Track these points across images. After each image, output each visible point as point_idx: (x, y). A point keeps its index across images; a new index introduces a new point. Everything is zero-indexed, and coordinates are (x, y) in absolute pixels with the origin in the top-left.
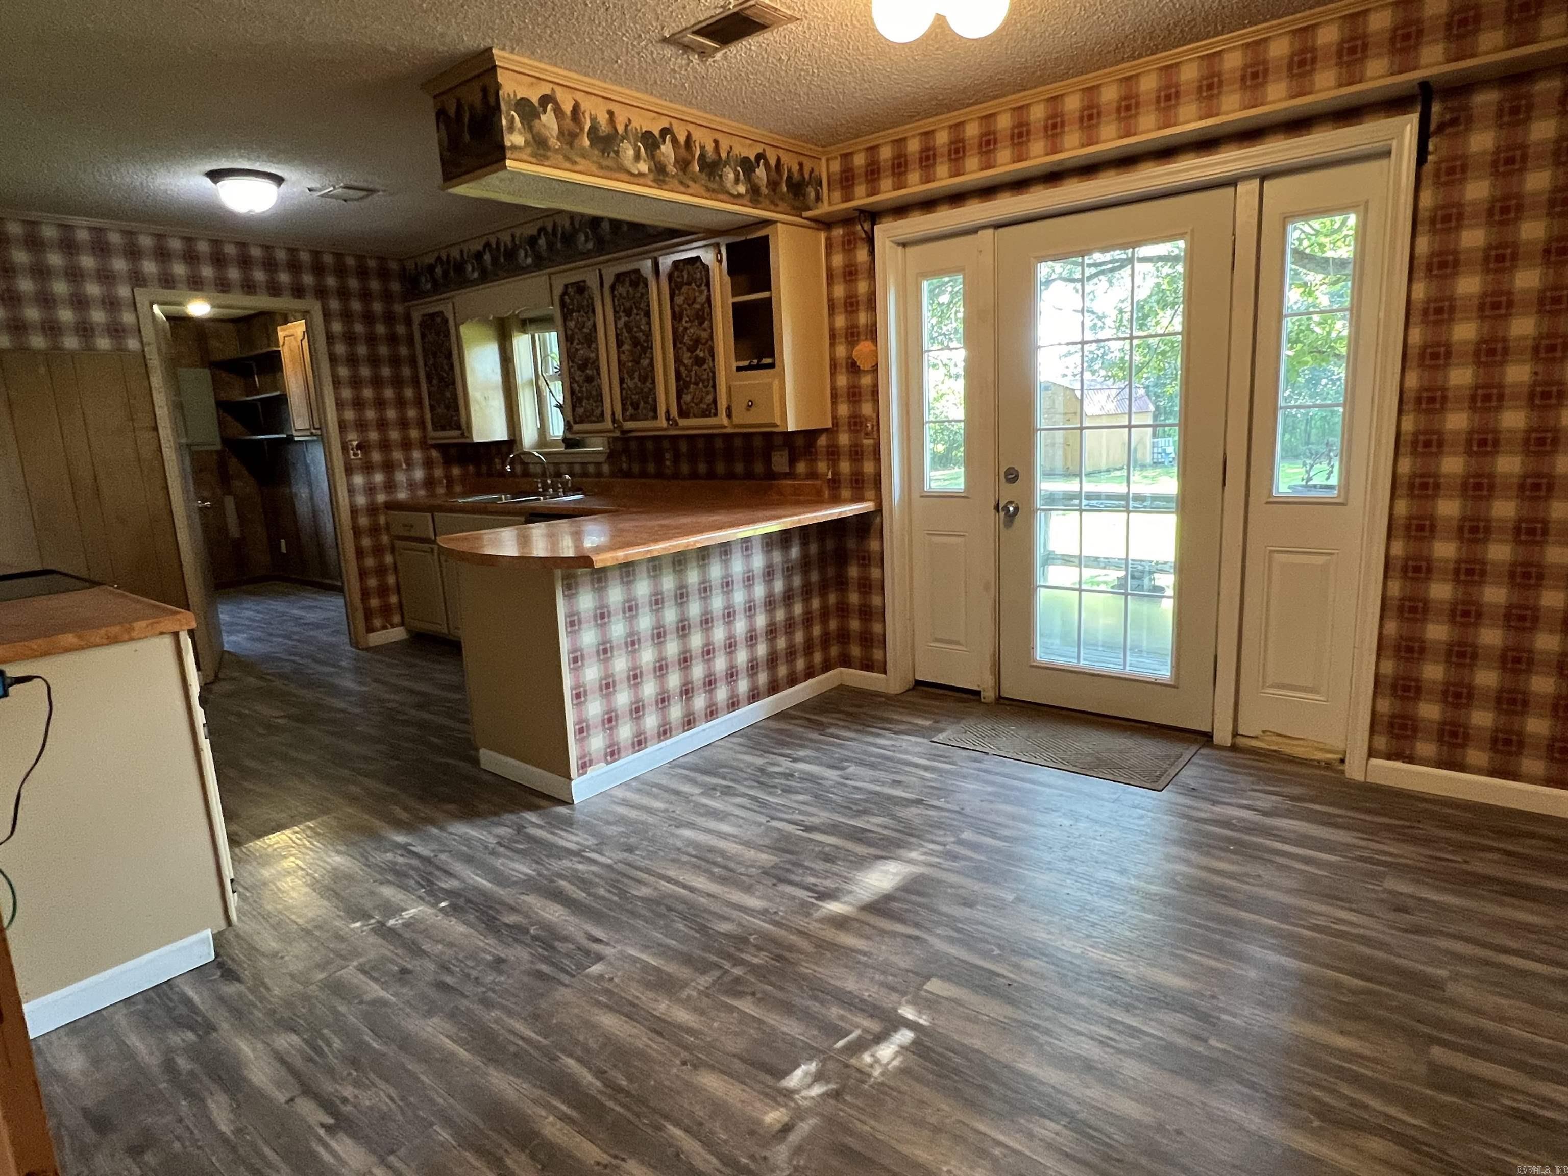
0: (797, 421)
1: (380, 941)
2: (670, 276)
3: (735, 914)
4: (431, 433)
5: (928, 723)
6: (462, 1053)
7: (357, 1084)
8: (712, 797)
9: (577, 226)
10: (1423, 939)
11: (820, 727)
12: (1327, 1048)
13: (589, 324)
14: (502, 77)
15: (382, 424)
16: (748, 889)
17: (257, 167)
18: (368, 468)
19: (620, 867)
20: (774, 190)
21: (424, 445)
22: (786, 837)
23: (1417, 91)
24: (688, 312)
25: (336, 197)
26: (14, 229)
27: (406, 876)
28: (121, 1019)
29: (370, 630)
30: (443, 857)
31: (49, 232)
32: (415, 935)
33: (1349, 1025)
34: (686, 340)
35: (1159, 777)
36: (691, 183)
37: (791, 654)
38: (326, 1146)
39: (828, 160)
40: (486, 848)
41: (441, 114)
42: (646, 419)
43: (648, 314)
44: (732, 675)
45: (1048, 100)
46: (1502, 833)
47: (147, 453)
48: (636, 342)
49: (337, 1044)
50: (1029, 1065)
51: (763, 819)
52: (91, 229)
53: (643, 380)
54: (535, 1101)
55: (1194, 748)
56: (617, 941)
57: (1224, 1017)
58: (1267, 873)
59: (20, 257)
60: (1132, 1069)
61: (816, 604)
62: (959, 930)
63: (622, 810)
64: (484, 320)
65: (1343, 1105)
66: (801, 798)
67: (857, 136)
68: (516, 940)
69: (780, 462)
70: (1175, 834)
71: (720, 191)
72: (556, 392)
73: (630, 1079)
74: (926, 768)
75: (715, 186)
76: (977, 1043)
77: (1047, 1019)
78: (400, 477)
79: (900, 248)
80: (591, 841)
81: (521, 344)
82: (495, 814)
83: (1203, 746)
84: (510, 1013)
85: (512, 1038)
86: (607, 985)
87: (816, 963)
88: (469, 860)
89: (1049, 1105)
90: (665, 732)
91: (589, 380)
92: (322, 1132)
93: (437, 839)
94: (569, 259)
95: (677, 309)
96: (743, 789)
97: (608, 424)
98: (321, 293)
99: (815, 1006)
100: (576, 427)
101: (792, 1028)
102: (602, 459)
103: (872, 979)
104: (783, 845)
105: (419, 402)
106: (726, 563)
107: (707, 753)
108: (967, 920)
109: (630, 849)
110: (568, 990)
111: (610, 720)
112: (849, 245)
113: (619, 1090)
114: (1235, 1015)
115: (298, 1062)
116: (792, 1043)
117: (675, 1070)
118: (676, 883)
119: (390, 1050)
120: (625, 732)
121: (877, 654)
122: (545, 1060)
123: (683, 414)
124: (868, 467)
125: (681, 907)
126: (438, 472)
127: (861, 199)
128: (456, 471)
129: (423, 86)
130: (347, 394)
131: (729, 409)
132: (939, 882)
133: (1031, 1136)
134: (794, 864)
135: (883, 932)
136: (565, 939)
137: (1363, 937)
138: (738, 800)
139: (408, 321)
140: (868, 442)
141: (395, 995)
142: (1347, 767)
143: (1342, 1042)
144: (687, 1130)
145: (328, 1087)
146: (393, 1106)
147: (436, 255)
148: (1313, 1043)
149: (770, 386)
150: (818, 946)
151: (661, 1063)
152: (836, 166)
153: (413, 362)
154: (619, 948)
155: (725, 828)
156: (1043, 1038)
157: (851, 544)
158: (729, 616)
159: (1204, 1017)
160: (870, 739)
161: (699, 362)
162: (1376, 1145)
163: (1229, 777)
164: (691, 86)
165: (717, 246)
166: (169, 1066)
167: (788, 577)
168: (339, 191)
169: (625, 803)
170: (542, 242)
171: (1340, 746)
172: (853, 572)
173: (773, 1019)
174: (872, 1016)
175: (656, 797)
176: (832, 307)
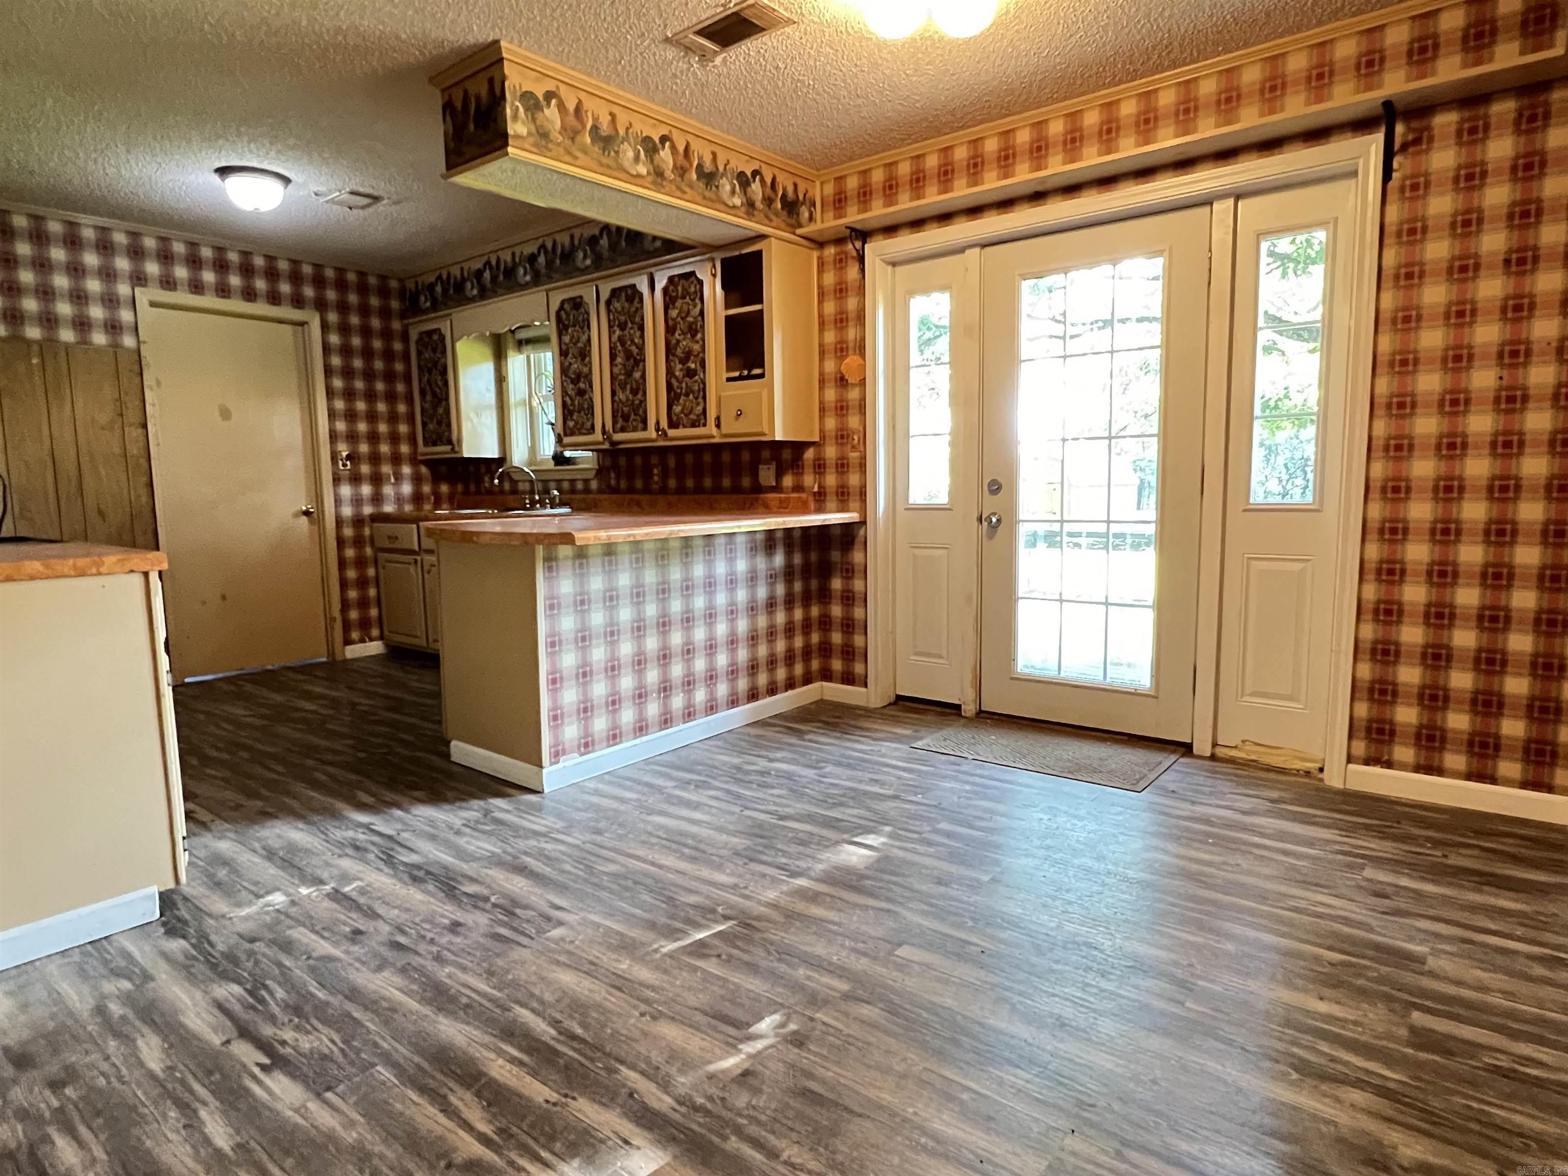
0: (785, 431)
1: (335, 906)
2: (665, 290)
3: (704, 888)
4: (421, 448)
5: (907, 732)
6: (414, 1005)
7: (298, 1028)
8: (685, 789)
9: (576, 242)
10: (1402, 920)
11: (799, 733)
12: (1308, 1013)
13: (584, 338)
14: (508, 68)
15: (373, 438)
16: (720, 867)
17: (265, 166)
18: (356, 479)
19: (588, 846)
20: (769, 206)
21: (414, 461)
22: (760, 825)
23: (1380, 110)
24: (682, 325)
25: (341, 203)
26: (20, 222)
27: (366, 850)
28: (52, 968)
29: (348, 642)
30: (405, 835)
31: (55, 227)
32: (370, 902)
33: (1327, 992)
34: (679, 351)
35: (1138, 781)
36: (687, 189)
37: (772, 662)
38: (259, 1082)
39: (822, 183)
40: (451, 828)
41: (448, 107)
42: (635, 430)
43: (641, 328)
44: (711, 677)
45: (1033, 125)
46: (1479, 833)
47: (134, 450)
48: (629, 355)
49: (280, 993)
50: (1001, 1021)
51: (737, 809)
52: (96, 227)
53: (635, 392)
54: (486, 1046)
55: (1173, 758)
56: (582, 909)
57: (1201, 983)
58: (1244, 862)
59: (23, 249)
60: (1107, 1027)
61: (798, 614)
62: (932, 905)
63: (595, 799)
64: (482, 337)
65: (1323, 1061)
66: (776, 792)
67: (851, 159)
68: (476, 907)
69: (767, 475)
70: (1152, 829)
71: (718, 202)
72: (550, 412)
73: (584, 1026)
74: (904, 770)
75: (713, 196)
76: (949, 1002)
77: (1020, 982)
78: (388, 490)
79: (890, 268)
80: (559, 825)
81: (516, 362)
82: (463, 800)
83: (1183, 756)
84: (464, 969)
85: (463, 990)
86: (569, 947)
87: (786, 932)
88: (433, 838)
89: (1020, 1056)
90: (641, 729)
91: (581, 393)
92: (257, 1070)
93: (400, 820)
94: (567, 275)
95: (671, 323)
96: (717, 784)
97: (598, 436)
98: (321, 305)
99: (783, 968)
100: (566, 440)
101: (754, 985)
102: (591, 475)
103: (843, 946)
104: (757, 831)
105: (411, 419)
106: (709, 563)
107: (684, 753)
108: (944, 897)
109: (598, 832)
110: (528, 951)
111: (586, 710)
112: (840, 262)
113: (574, 1037)
114: (1212, 981)
115: (237, 1008)
116: (757, 999)
117: (632, 1021)
118: (644, 861)
119: (335, 1001)
120: (600, 724)
121: (858, 668)
122: (498, 1011)
123: (673, 425)
124: (854, 479)
125: (649, 881)
126: (426, 489)
127: (853, 216)
128: (444, 488)
129: (431, 80)
130: (339, 405)
131: (718, 419)
132: (913, 864)
133: (1001, 1082)
134: (766, 847)
135: (856, 905)
136: (526, 907)
137: (1345, 918)
138: (712, 793)
139: (405, 337)
140: (854, 455)
141: (347, 952)
142: (1325, 775)
143: (1323, 1007)
144: (643, 1073)
145: (268, 1031)
146: (335, 1049)
147: (437, 274)
148: (1288, 1007)
149: (760, 395)
150: (787, 916)
151: (619, 1015)
152: (829, 189)
153: (408, 379)
154: (582, 914)
155: (697, 815)
156: (1016, 999)
157: (836, 556)
158: (710, 616)
159: (1182, 984)
160: (848, 744)
161: (691, 373)
162: (1357, 1096)
163: (1209, 782)
164: (691, 94)
165: (713, 260)
166: (100, 1010)
167: (772, 585)
168: (346, 196)
169: (597, 792)
170: (542, 259)
171: (1319, 754)
172: (837, 584)
173: (736, 978)
174: (840, 977)
175: (630, 789)
176: (822, 324)
